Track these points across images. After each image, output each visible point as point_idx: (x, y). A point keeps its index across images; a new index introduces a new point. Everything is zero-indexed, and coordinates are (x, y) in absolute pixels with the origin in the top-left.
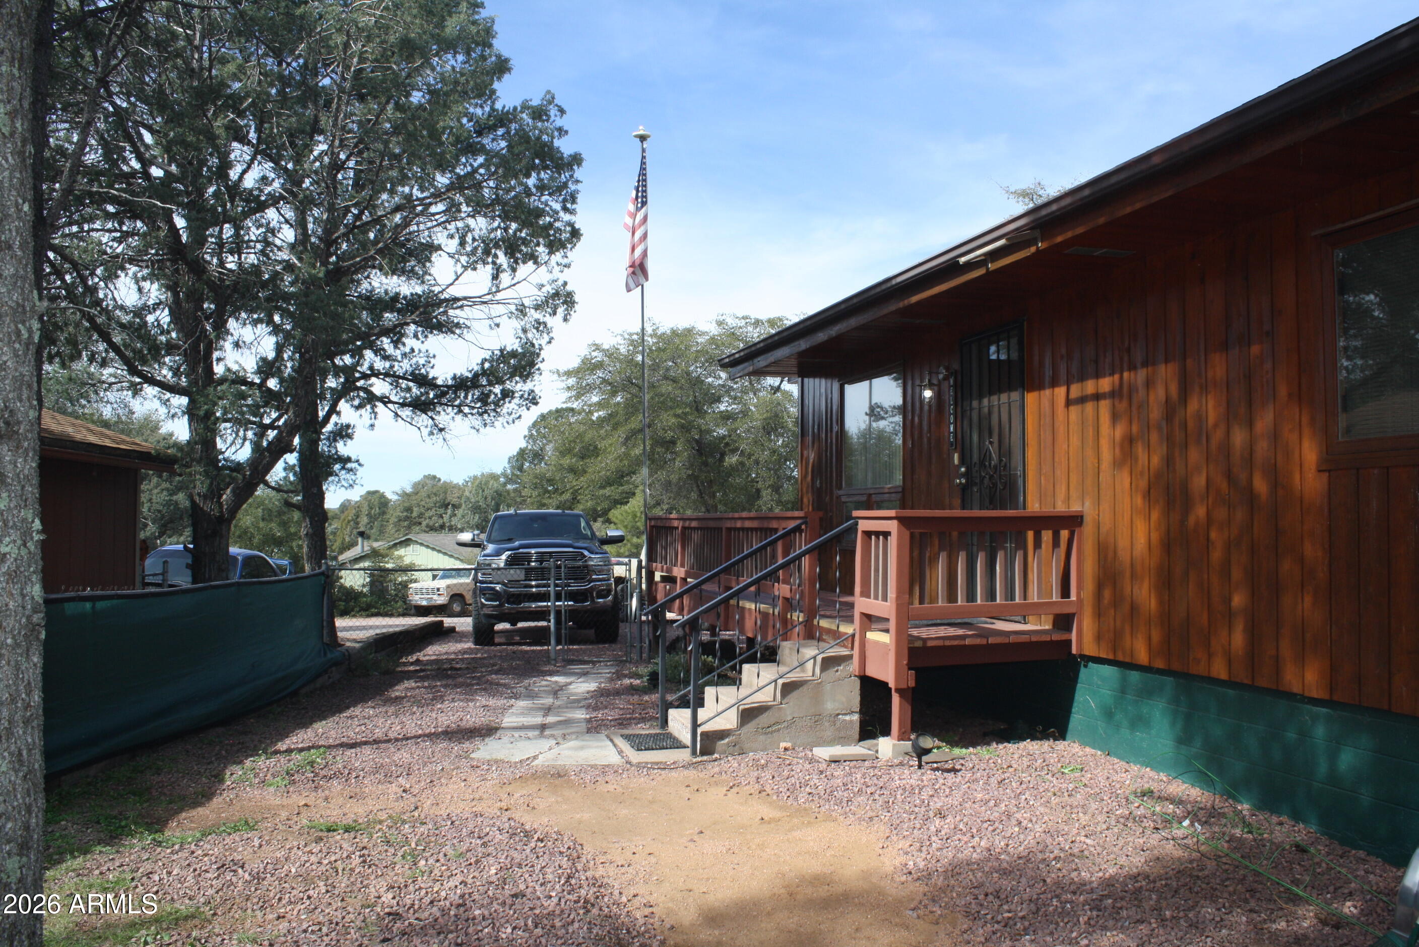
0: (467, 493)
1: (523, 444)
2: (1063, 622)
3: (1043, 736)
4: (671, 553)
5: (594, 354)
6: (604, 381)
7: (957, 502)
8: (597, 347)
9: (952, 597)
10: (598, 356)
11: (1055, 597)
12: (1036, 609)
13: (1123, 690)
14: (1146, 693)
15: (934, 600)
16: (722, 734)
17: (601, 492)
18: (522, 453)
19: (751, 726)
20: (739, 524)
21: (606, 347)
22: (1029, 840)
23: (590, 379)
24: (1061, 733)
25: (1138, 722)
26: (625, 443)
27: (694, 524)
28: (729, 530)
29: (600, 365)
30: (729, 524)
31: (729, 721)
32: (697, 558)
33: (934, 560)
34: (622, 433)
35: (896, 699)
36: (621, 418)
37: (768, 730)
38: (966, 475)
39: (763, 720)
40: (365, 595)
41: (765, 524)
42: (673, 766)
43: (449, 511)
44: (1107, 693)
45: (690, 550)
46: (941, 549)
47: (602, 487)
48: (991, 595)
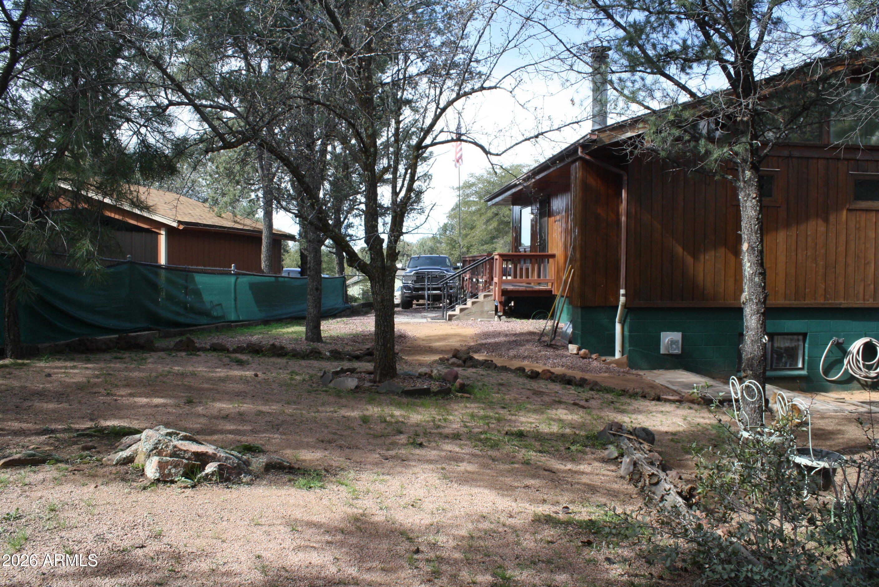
0: (415, 248)
1: (446, 221)
5: (470, 179)
6: (476, 192)
8: (472, 175)
10: (472, 180)
16: (454, 315)
17: (481, 248)
18: (445, 225)
21: (477, 175)
23: (468, 191)
26: (484, 224)
29: (473, 185)
31: (457, 312)
34: (484, 218)
36: (483, 211)
37: (468, 315)
38: (539, 242)
39: (466, 311)
40: (359, 299)
43: (405, 258)
47: (483, 245)
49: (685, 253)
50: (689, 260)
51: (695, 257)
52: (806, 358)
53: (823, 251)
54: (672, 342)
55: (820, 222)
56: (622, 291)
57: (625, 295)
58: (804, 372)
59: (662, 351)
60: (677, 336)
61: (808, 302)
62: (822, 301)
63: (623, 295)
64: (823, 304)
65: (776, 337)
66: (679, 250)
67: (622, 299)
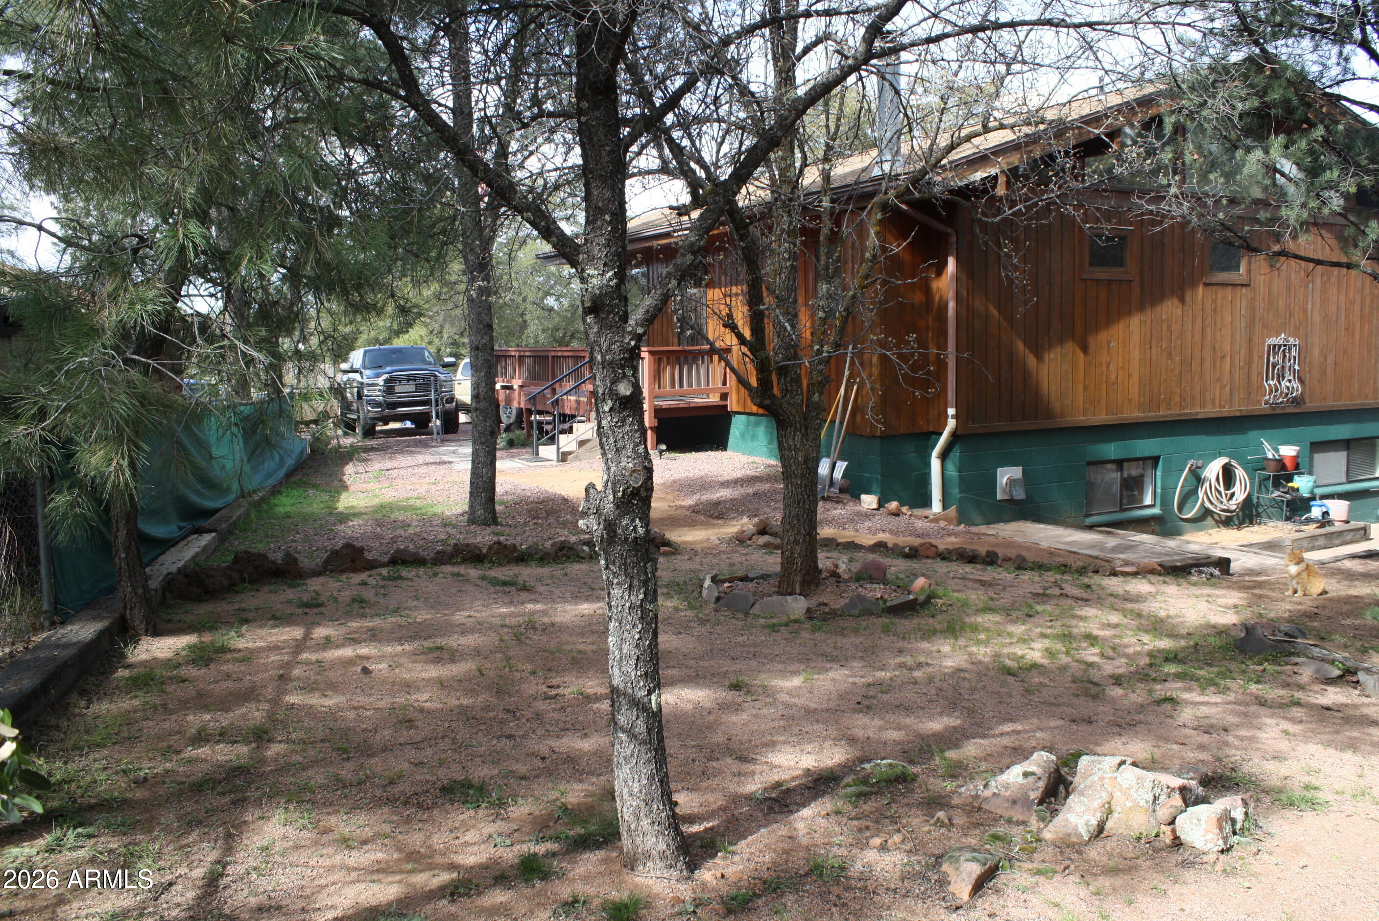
2: (724, 396)
3: (717, 449)
4: (510, 369)
7: (676, 340)
9: (673, 386)
11: (720, 385)
12: (713, 390)
13: (748, 425)
14: (757, 424)
15: (665, 387)
16: (570, 453)
19: (584, 448)
20: (560, 354)
22: (703, 473)
24: (725, 449)
25: (754, 437)
27: (527, 354)
28: (553, 357)
30: (553, 354)
31: (573, 447)
32: (530, 372)
33: (664, 370)
35: (649, 432)
38: (680, 327)
39: (588, 445)
41: (577, 354)
42: (551, 466)
44: (742, 427)
45: (524, 369)
46: (668, 364)
48: (690, 385)
49: (1027, 351)
50: (1031, 360)
51: (1039, 357)
52: (1159, 491)
53: (1179, 342)
54: (1012, 482)
55: (1176, 301)
56: (951, 411)
57: (956, 417)
58: (1156, 511)
59: (999, 497)
60: (1016, 472)
61: (1163, 413)
62: (1178, 412)
63: (953, 417)
64: (1180, 415)
65: (1125, 465)
66: (1020, 346)
67: (951, 424)
